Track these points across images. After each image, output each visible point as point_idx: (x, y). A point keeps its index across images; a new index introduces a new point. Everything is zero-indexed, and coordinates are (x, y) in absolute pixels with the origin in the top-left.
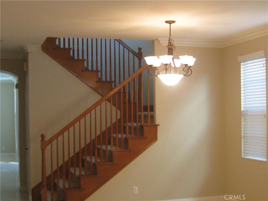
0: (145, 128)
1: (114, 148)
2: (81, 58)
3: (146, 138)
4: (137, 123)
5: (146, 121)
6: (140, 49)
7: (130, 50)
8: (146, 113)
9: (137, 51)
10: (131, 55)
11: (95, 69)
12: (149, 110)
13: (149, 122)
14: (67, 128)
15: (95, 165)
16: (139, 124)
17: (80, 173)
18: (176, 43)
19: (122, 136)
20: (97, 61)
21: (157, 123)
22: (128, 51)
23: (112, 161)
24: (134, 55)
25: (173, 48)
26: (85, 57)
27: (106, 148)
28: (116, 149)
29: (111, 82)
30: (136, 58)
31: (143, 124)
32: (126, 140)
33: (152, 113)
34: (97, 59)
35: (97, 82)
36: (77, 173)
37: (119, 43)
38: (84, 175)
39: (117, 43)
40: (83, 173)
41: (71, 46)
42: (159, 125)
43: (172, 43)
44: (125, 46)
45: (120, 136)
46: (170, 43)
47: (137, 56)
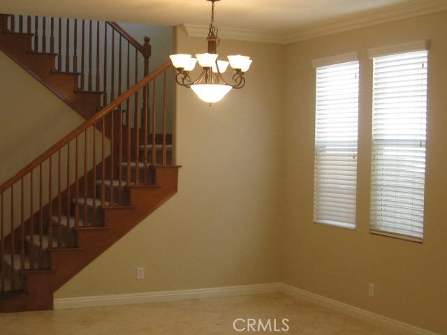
0: (158, 172)
1: (107, 204)
2: (48, 50)
3: (160, 187)
4: (145, 163)
5: (160, 161)
6: (147, 40)
7: (132, 41)
8: (160, 146)
9: (142, 43)
10: (133, 49)
11: (71, 70)
12: (164, 142)
13: (164, 161)
14: (29, 169)
15: (74, 231)
16: (148, 165)
17: (50, 245)
18: (221, 34)
19: (120, 183)
20: (75, 58)
21: (178, 163)
22: (127, 42)
23: (103, 225)
24: (137, 49)
25: (217, 43)
26: (56, 51)
27: (94, 204)
28: (110, 205)
29: (98, 93)
30: (140, 54)
31: (155, 165)
32: (127, 190)
33: (170, 146)
34: (75, 53)
35: (75, 92)
36: (45, 245)
37: (114, 28)
38: (55, 248)
39: (110, 29)
40: (55, 245)
41: (33, 31)
42: (181, 166)
43: (215, 33)
44: (123, 34)
45: (116, 183)
46: (212, 33)
47: (141, 52)
